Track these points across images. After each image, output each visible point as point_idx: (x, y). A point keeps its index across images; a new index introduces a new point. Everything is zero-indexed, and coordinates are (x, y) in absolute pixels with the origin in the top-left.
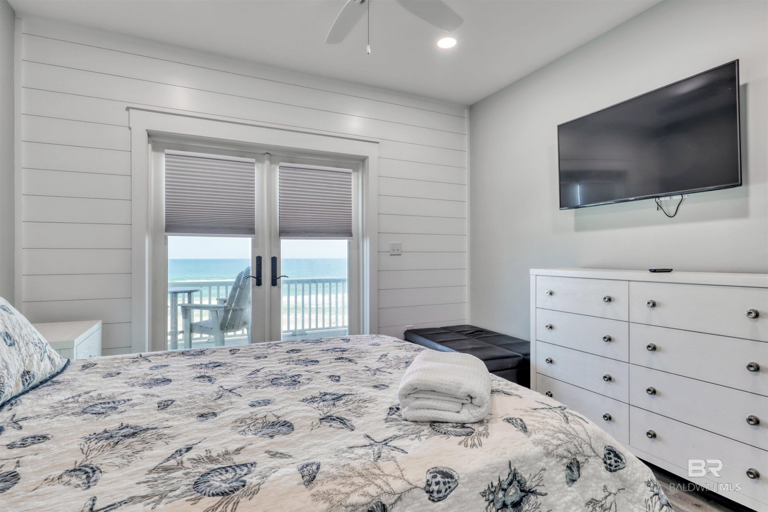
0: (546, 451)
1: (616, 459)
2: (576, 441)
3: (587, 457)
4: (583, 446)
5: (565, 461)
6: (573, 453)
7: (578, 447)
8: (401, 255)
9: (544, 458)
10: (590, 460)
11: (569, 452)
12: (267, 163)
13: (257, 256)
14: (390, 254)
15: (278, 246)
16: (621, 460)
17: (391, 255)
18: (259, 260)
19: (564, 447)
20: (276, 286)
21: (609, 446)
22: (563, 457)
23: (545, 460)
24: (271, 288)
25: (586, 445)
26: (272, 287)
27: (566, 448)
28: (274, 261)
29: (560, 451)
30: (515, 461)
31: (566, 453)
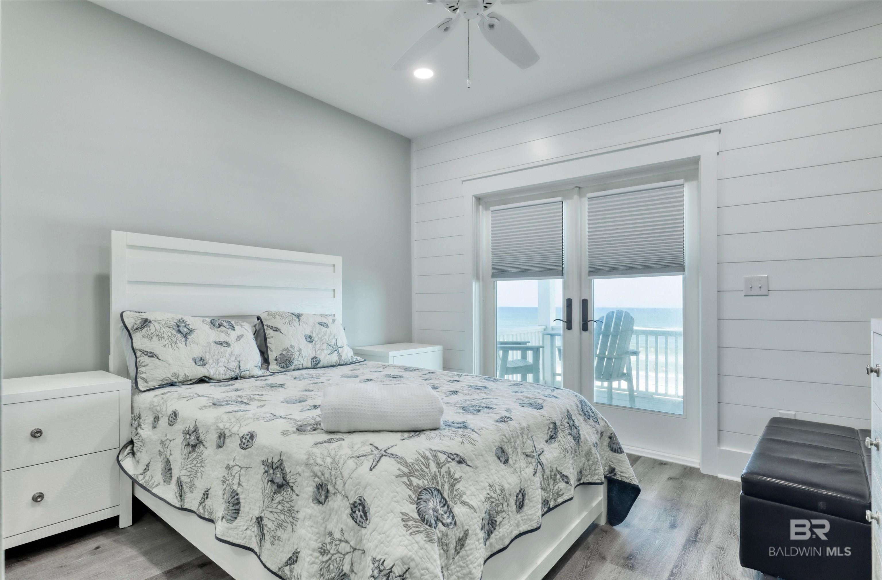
0: (306, 461)
1: (362, 514)
2: (335, 471)
3: (337, 492)
4: (338, 479)
5: (317, 479)
6: (326, 479)
7: (333, 477)
8: (767, 295)
9: (303, 466)
10: (338, 495)
11: (323, 474)
12: (576, 197)
13: (567, 298)
14: (743, 293)
15: (590, 287)
16: (367, 519)
17: (745, 296)
18: (569, 303)
19: (321, 468)
20: (587, 332)
21: (364, 499)
22: (316, 475)
23: (303, 467)
24: (581, 333)
25: (341, 481)
26: (583, 332)
27: (322, 470)
28: (585, 303)
29: (316, 469)
30: (285, 454)
31: (319, 474)
